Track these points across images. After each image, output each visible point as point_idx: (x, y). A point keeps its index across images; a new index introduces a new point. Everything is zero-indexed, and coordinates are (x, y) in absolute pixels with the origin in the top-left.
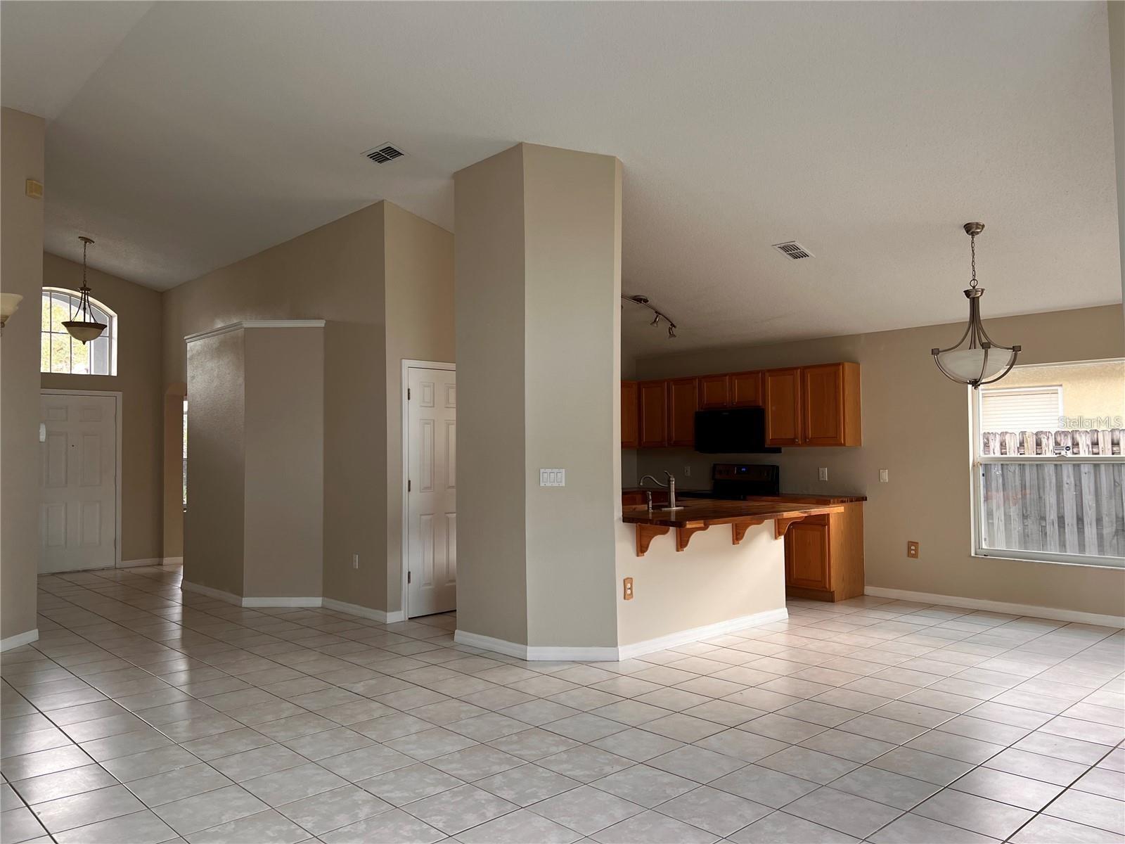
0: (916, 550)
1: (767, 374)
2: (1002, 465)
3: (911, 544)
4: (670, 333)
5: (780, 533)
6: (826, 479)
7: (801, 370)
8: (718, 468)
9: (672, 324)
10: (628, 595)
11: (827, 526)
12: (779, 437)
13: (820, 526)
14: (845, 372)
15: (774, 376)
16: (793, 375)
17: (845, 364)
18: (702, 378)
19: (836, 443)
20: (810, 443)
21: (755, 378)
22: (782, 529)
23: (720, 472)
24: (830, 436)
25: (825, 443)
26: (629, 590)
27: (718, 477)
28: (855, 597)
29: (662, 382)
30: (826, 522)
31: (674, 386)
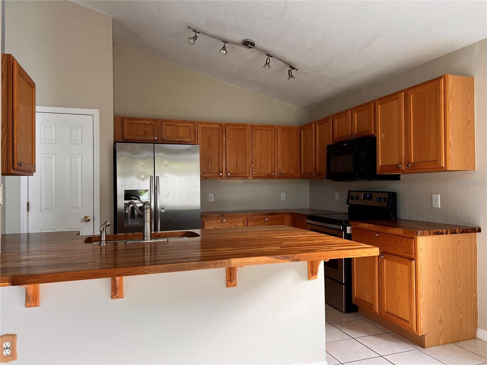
1: (377, 103)
4: (289, 75)
5: (312, 272)
6: (439, 206)
7: (405, 93)
8: (351, 194)
9: (291, 67)
10: (6, 356)
11: (414, 261)
12: (387, 164)
13: (408, 259)
14: (448, 86)
15: (383, 104)
16: (398, 99)
17: (448, 77)
18: (335, 116)
19: (437, 167)
20: (412, 168)
21: (369, 109)
22: (315, 268)
23: (352, 198)
24: (431, 160)
25: (426, 168)
26: (7, 350)
27: (351, 202)
28: (461, 341)
29: (311, 124)
30: (413, 255)
31: (318, 126)
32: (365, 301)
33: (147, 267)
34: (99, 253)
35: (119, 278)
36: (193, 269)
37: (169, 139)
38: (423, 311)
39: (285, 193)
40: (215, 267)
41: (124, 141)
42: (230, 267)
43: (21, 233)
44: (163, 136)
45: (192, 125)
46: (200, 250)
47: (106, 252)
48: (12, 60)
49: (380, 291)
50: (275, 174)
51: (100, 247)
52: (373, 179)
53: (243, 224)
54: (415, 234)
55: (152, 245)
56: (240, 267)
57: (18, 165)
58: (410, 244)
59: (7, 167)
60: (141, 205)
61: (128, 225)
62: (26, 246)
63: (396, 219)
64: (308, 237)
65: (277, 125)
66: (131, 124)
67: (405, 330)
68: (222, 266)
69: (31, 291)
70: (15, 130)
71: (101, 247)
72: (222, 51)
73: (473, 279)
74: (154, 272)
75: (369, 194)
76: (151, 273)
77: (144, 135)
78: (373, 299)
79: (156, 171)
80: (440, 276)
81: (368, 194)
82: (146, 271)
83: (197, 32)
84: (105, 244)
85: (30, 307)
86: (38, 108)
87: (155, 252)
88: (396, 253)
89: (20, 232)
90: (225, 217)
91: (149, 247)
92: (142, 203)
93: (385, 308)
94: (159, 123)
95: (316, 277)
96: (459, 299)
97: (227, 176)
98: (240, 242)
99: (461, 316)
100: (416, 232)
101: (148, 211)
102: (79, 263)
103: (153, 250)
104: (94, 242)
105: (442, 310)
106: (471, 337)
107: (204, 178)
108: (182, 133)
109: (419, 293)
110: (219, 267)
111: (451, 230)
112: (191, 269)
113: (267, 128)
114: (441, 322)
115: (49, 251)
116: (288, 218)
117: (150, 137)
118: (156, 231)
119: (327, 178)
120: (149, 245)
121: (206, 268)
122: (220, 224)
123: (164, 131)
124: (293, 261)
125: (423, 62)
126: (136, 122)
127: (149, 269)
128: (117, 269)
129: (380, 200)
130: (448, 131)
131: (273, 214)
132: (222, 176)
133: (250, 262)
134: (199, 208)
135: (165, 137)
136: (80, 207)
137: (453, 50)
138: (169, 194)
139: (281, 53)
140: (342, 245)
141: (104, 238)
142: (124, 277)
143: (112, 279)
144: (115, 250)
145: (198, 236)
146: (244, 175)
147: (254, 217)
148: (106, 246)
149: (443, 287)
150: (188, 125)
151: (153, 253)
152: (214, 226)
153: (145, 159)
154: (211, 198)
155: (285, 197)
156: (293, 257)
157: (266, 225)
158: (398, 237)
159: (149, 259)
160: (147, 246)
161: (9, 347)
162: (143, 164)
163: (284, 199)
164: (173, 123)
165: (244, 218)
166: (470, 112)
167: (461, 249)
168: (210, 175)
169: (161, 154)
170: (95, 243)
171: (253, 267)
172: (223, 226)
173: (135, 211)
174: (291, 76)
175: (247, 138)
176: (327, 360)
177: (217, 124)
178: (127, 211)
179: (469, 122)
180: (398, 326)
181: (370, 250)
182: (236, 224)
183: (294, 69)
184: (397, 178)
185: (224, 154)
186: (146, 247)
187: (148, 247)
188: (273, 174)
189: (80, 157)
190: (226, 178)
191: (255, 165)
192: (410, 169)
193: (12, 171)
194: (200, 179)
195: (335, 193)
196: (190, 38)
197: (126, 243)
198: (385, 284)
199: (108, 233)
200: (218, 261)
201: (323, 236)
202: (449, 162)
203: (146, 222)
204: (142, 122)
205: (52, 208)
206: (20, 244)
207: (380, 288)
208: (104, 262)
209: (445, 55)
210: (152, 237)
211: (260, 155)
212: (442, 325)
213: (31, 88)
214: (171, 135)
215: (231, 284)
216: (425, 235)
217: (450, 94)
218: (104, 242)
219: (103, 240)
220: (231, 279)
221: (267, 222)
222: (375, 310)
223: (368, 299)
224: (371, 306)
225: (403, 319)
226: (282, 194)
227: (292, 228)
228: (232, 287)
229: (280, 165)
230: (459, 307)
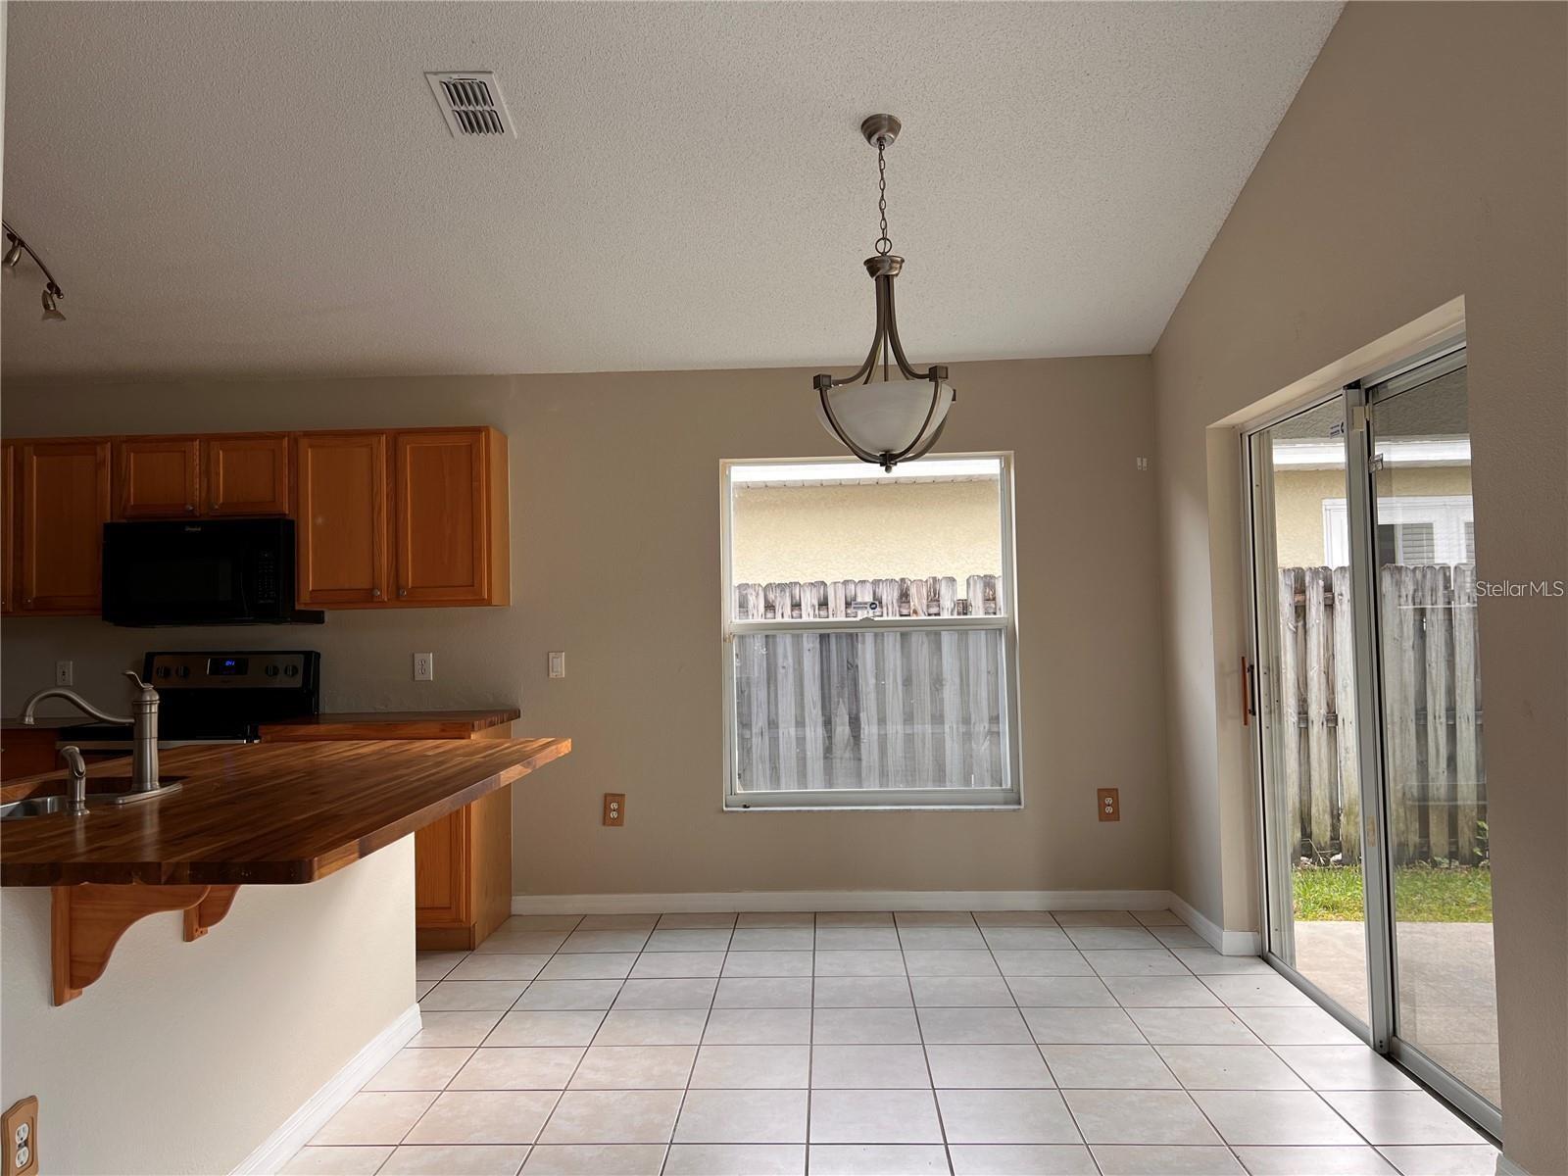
0: (620, 811)
1: (304, 443)
2: (767, 636)
3: (608, 798)
4: (46, 307)
6: (430, 678)
7: (389, 437)
8: (157, 660)
9: (52, 285)
10: (21, 1169)
12: (334, 587)
14: (491, 449)
15: (322, 446)
16: (369, 446)
18: (124, 441)
19: (474, 597)
20: (408, 599)
21: (273, 450)
23: (167, 673)
25: (445, 598)
26: (22, 1151)
31: (35, 458)
63: (319, 714)
75: (231, 662)
100: (472, 725)
101: (153, 711)
119: (105, 617)
161: (26, 1138)
174: (51, 311)
183: (58, 292)
195: (61, 664)
218: (82, 805)
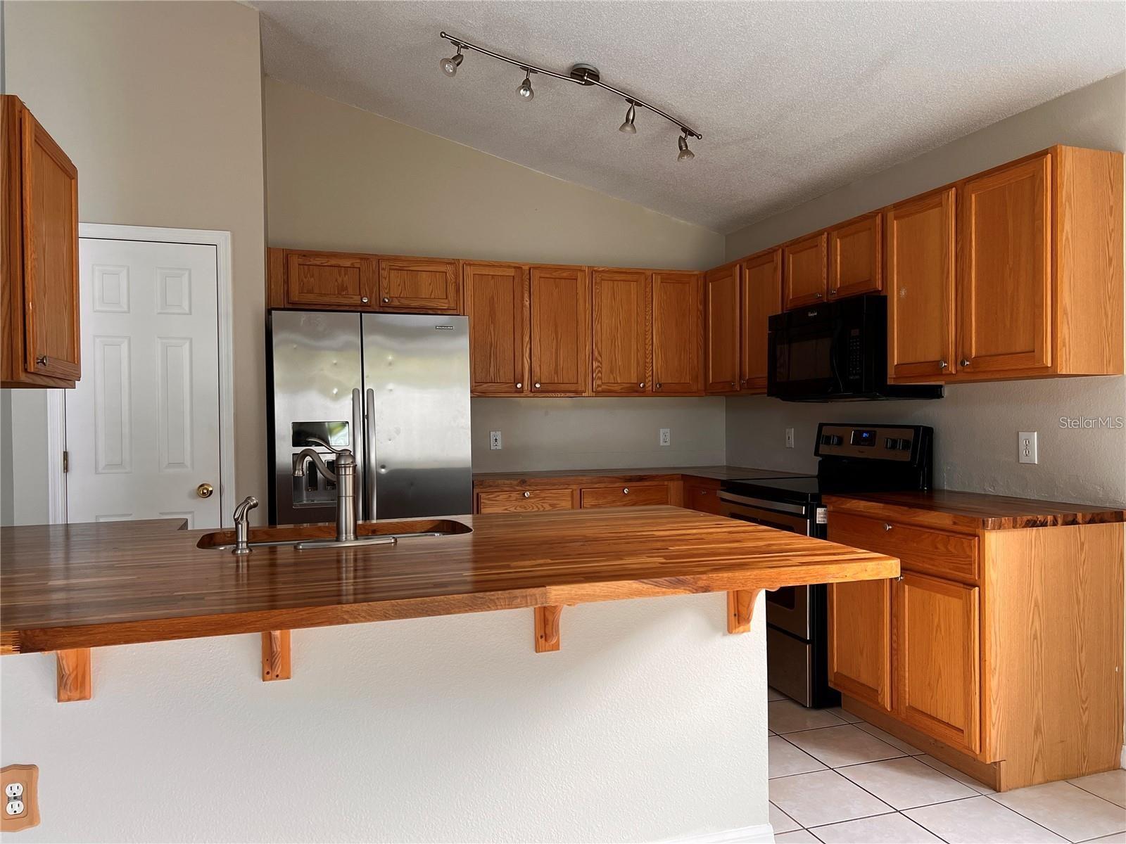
1: (891, 215)
4: (681, 148)
5: (739, 616)
6: (1034, 461)
7: (957, 189)
8: (826, 431)
9: (685, 130)
10: (13, 817)
11: (977, 589)
12: (911, 360)
13: (962, 585)
14: (1061, 173)
15: (902, 217)
16: (940, 204)
17: (1061, 150)
18: (787, 246)
19: (1032, 366)
20: (972, 370)
21: (870, 229)
22: (744, 606)
23: (828, 440)
24: (1018, 350)
25: (1007, 368)
26: (16, 803)
27: (824, 450)
28: (1083, 775)
29: (733, 265)
30: (975, 576)
31: (747, 271)
32: (858, 682)
33: (346, 607)
34: (233, 572)
35: (281, 634)
36: (457, 610)
37: (396, 303)
38: (996, 706)
39: (668, 430)
40: (510, 605)
41: (290, 306)
42: (544, 605)
43: (51, 523)
44: (383, 294)
45: (449, 269)
46: (470, 565)
47: (248, 570)
48: (19, 109)
49: (895, 658)
50: (647, 386)
51: (235, 559)
52: (879, 397)
53: (570, 503)
54: (981, 525)
55: (358, 553)
56: (568, 605)
57: (38, 363)
58: (967, 549)
59: (10, 368)
60: (332, 457)
61: (301, 505)
62: (61, 554)
63: (931, 489)
64: (730, 532)
65: (651, 270)
66: (306, 267)
67: (953, 748)
68: (527, 603)
69: (69, 665)
70: (30, 277)
71: (238, 557)
72: (522, 91)
73: (1114, 630)
74: (363, 619)
75: (867, 434)
76: (357, 620)
77: (336, 292)
78: (879, 678)
79: (367, 377)
80: (1037, 624)
81: (866, 432)
82: (346, 617)
83: (462, 47)
84: (247, 552)
85: (69, 700)
86: (83, 229)
87: (365, 569)
88: (933, 569)
89: (49, 522)
90: (529, 485)
91: (352, 557)
92: (334, 452)
93: (905, 699)
94: (374, 263)
95: (746, 627)
96: (1082, 676)
97: (533, 390)
98: (568, 545)
99: (1085, 718)
100: (983, 521)
101: (348, 473)
102: (184, 598)
103: (360, 564)
104: (221, 545)
105: (1040, 703)
106: (1107, 766)
107: (479, 394)
108: (427, 288)
109: (987, 663)
110: (520, 607)
111: (1065, 516)
112: (452, 611)
113: (629, 277)
114: (1038, 731)
115: (111, 567)
116: (675, 488)
117: (352, 298)
118: (369, 519)
119: (770, 394)
120: (352, 554)
121: (489, 609)
122: (517, 503)
123: (385, 283)
124: (697, 591)
125: (1000, 116)
126: (318, 261)
127: (353, 611)
128: (277, 612)
129: (894, 446)
130: (1062, 282)
131: (641, 479)
132: (521, 391)
133: (593, 595)
134: (470, 464)
135: (387, 298)
136: (188, 463)
137: (1074, 88)
138: (398, 432)
139: (662, 97)
140: (812, 552)
141: (243, 537)
142: (291, 630)
143: (263, 634)
144: (273, 564)
145: (469, 530)
146: (573, 388)
147: (596, 486)
148: (248, 556)
149: (1043, 652)
150: (442, 269)
151: (360, 573)
152: (504, 506)
153: (340, 350)
154: (497, 441)
155: (668, 439)
156: (696, 583)
157: (624, 505)
158: (938, 532)
159: (352, 587)
160: (346, 556)
161: (20, 794)
162: (335, 362)
163: (665, 444)
164: (405, 264)
165: (574, 487)
166: (1113, 235)
167: (1088, 560)
168: (493, 387)
169: (378, 338)
170: (222, 548)
171: (600, 604)
172: (525, 508)
173: (318, 471)
174: (684, 150)
175: (581, 301)
176: (772, 820)
177: (509, 267)
178: (299, 473)
179: (1111, 260)
180: (936, 740)
181: (878, 564)
182: (555, 502)
183: (692, 134)
184: (934, 393)
185: (527, 339)
186: (344, 557)
187: (349, 557)
188: (641, 385)
189: (187, 346)
190: (532, 395)
191: (599, 364)
192: (968, 373)
193: (23, 377)
194: (471, 397)
195: (787, 430)
196: (447, 61)
197: (296, 547)
198: (907, 642)
199: (255, 523)
200: (517, 592)
201: (765, 531)
202: (1062, 354)
203: (344, 498)
204: (333, 262)
205: (122, 464)
206: (49, 550)
207: (895, 651)
208: (246, 595)
209: (1055, 99)
210: (358, 534)
211: (610, 341)
212: (1040, 740)
213: (67, 179)
214: (401, 293)
215: (547, 644)
216: (1005, 528)
217: (1066, 192)
218: (245, 545)
219: (242, 542)
220: (547, 632)
221: (628, 498)
222: (882, 703)
223: (865, 678)
224: (874, 693)
225: (948, 724)
226: (662, 431)
227: (689, 512)
228: (549, 651)
229: (657, 363)
230: (1081, 696)
